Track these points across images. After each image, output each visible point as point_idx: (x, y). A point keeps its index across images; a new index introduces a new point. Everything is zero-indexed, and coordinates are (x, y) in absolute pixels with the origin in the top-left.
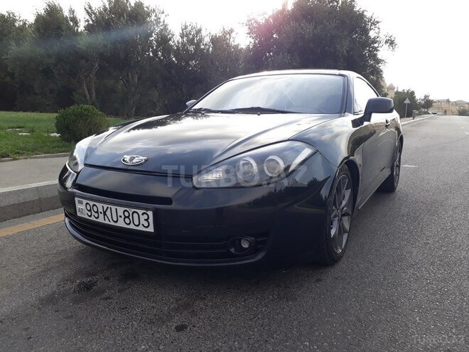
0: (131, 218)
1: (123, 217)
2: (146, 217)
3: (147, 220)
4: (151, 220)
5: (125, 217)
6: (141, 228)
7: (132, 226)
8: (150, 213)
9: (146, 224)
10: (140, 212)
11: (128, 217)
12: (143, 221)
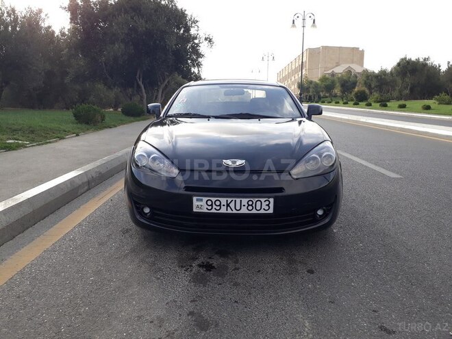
0: (254, 205)
1: (247, 205)
2: (267, 203)
3: (268, 205)
4: (272, 205)
5: (249, 205)
6: (262, 211)
7: (254, 211)
8: (272, 200)
9: (267, 208)
10: (263, 200)
11: (252, 205)
12: (265, 206)
